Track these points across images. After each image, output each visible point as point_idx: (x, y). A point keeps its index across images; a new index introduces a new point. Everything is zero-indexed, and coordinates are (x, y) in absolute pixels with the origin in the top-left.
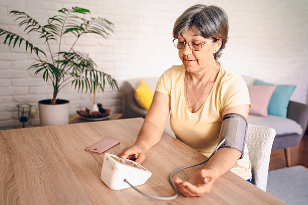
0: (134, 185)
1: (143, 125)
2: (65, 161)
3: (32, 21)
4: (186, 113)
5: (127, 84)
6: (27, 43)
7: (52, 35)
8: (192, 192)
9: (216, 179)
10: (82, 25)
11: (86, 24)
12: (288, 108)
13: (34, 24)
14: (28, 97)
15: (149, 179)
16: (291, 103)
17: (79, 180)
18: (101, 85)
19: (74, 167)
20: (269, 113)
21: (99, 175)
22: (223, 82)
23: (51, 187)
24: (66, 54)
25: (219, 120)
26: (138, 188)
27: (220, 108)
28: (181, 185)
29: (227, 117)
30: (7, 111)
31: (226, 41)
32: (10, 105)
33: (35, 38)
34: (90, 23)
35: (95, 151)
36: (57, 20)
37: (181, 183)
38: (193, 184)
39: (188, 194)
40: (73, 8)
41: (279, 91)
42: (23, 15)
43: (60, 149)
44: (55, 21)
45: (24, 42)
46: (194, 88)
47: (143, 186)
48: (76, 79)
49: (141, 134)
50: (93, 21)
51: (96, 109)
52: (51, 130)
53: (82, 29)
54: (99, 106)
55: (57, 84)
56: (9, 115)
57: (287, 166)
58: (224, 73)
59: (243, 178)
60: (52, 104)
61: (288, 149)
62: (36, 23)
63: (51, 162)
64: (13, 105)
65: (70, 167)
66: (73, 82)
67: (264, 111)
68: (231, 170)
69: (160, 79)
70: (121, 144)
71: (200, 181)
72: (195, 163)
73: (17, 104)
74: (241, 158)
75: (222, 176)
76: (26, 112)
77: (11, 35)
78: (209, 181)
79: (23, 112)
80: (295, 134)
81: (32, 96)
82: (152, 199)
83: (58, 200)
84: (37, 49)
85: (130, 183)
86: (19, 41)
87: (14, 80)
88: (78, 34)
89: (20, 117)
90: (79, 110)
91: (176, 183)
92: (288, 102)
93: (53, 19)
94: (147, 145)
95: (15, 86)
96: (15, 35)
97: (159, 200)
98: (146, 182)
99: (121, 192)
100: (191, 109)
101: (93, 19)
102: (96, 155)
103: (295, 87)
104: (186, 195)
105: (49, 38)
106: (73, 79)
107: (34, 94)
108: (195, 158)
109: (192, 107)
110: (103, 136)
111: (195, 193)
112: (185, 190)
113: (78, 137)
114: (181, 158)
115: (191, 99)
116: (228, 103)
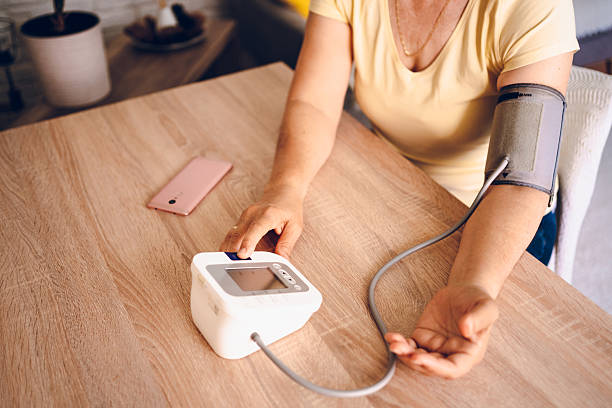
2: (99, 256)
17: (137, 326)
19: (121, 272)
27: (491, 61)
29: (511, 94)
35: (172, 208)
43: (84, 207)
51: (168, 19)
52: (57, 136)
54: (177, 10)
65: (111, 276)
70: (236, 173)
100: (410, 62)
102: (174, 219)
113: (125, 155)
114: (391, 210)
115: (409, 33)
116: (515, 51)
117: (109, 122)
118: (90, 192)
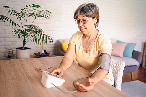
0: (56, 86)
1: (63, 59)
2: (25, 75)
3: (14, 11)
4: (83, 53)
5: (58, 41)
6: (11, 20)
7: (23, 18)
8: (84, 89)
9: (96, 83)
10: (37, 13)
11: (39, 13)
12: (133, 54)
13: (15, 12)
14: (12, 46)
15: (64, 83)
16: (134, 51)
17: (31, 83)
18: (45, 41)
19: (29, 77)
20: (124, 56)
21: (40, 81)
22: (99, 39)
23: (17, 86)
24: (29, 26)
25: (98, 56)
26: (58, 87)
27: (98, 51)
28: (78, 86)
29: (101, 55)
30: (2, 53)
31: (99, 19)
32: (3, 50)
33: (15, 18)
34: (41, 12)
35: (40, 70)
36: (25, 10)
37: (79, 85)
38: (85, 86)
39: (82, 90)
40: (32, 5)
41: (128, 46)
42: (10, 8)
43: (24, 69)
44: (24, 10)
45: (9, 20)
46: (87, 41)
47: (61, 87)
48: (34, 38)
49: (62, 62)
50: (42, 12)
51: (43, 52)
52: (20, 61)
53: (37, 15)
54: (45, 51)
55: (25, 40)
56: (3, 55)
57: (132, 80)
58: (100, 35)
59: (110, 84)
60: (22, 49)
61: (133, 72)
62: (16, 12)
63: (18, 75)
64: (5, 50)
65: (27, 77)
66: (32, 39)
67: (121, 55)
68: (103, 80)
69: (71, 38)
70: (52, 68)
71: (88, 84)
72: (87, 76)
73: (6, 50)
74: (108, 74)
75: (99, 82)
76: (11, 53)
77: (3, 17)
78: (92, 84)
79: (9, 53)
80: (136, 65)
81: (14, 46)
82: (65, 93)
83: (19, 92)
84: (15, 24)
85: (55, 85)
86: (7, 19)
87: (5, 38)
88: (35, 17)
89: (8, 55)
90: (35, 53)
91: (76, 85)
92: (132, 51)
93: (23, 10)
94: (65, 68)
95: (6, 41)
96: (5, 17)
97: (68, 93)
98: (62, 85)
99: (50, 89)
101: (42, 11)
102: (40, 72)
103: (136, 44)
104: (81, 91)
105: (21, 19)
106: (32, 38)
107: (15, 45)
108: (87, 74)
109: (86, 51)
110: (44, 63)
111: (85, 90)
112: (81, 88)
113: (32, 64)
114: (80, 74)
115: (85, 47)
116: (102, 48)
117: (30, 60)
118: (25, 68)
